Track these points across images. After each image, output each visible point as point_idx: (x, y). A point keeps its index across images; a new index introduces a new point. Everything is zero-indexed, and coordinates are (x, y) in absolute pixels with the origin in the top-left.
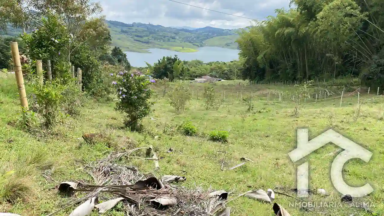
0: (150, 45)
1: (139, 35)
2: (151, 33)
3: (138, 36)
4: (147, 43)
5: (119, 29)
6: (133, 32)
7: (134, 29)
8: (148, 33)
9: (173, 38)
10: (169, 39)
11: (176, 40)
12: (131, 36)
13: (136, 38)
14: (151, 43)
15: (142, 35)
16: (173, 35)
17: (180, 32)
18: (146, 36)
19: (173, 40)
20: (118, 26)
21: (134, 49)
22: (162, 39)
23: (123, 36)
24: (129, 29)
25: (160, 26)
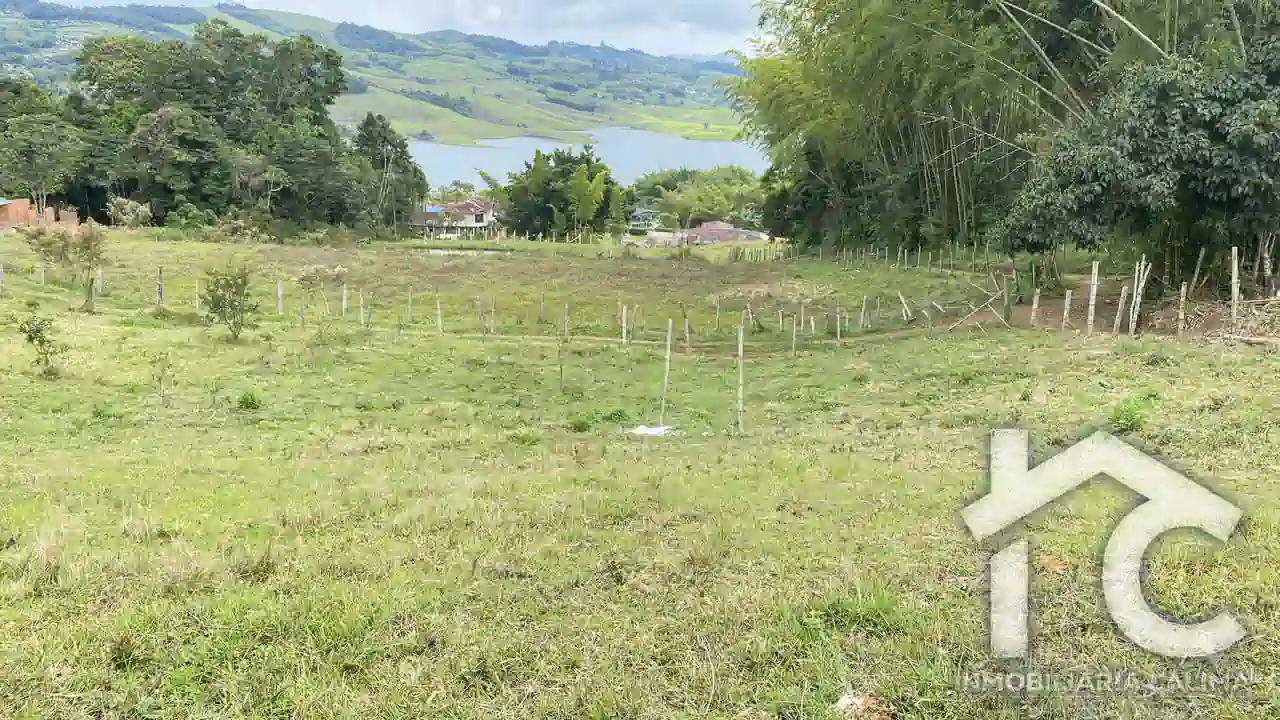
0: (596, 116)
1: (565, 81)
2: (604, 75)
3: (558, 86)
4: (591, 109)
5: (499, 64)
6: (545, 72)
7: (552, 60)
8: (595, 76)
9: (678, 93)
10: (662, 96)
11: (685, 100)
12: (535, 87)
13: (554, 93)
14: (602, 109)
15: (574, 82)
16: (677, 83)
17: (703, 72)
18: (590, 86)
19: (678, 100)
20: (500, 55)
21: (543, 130)
22: (637, 95)
23: (511, 85)
24: (536, 62)
25: (639, 52)
